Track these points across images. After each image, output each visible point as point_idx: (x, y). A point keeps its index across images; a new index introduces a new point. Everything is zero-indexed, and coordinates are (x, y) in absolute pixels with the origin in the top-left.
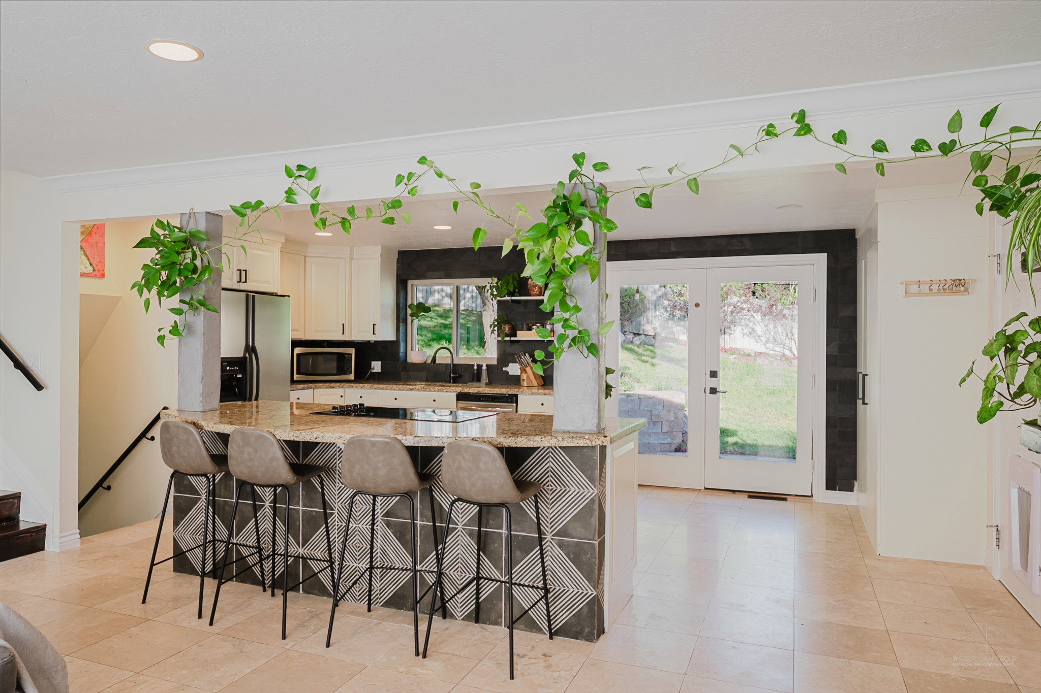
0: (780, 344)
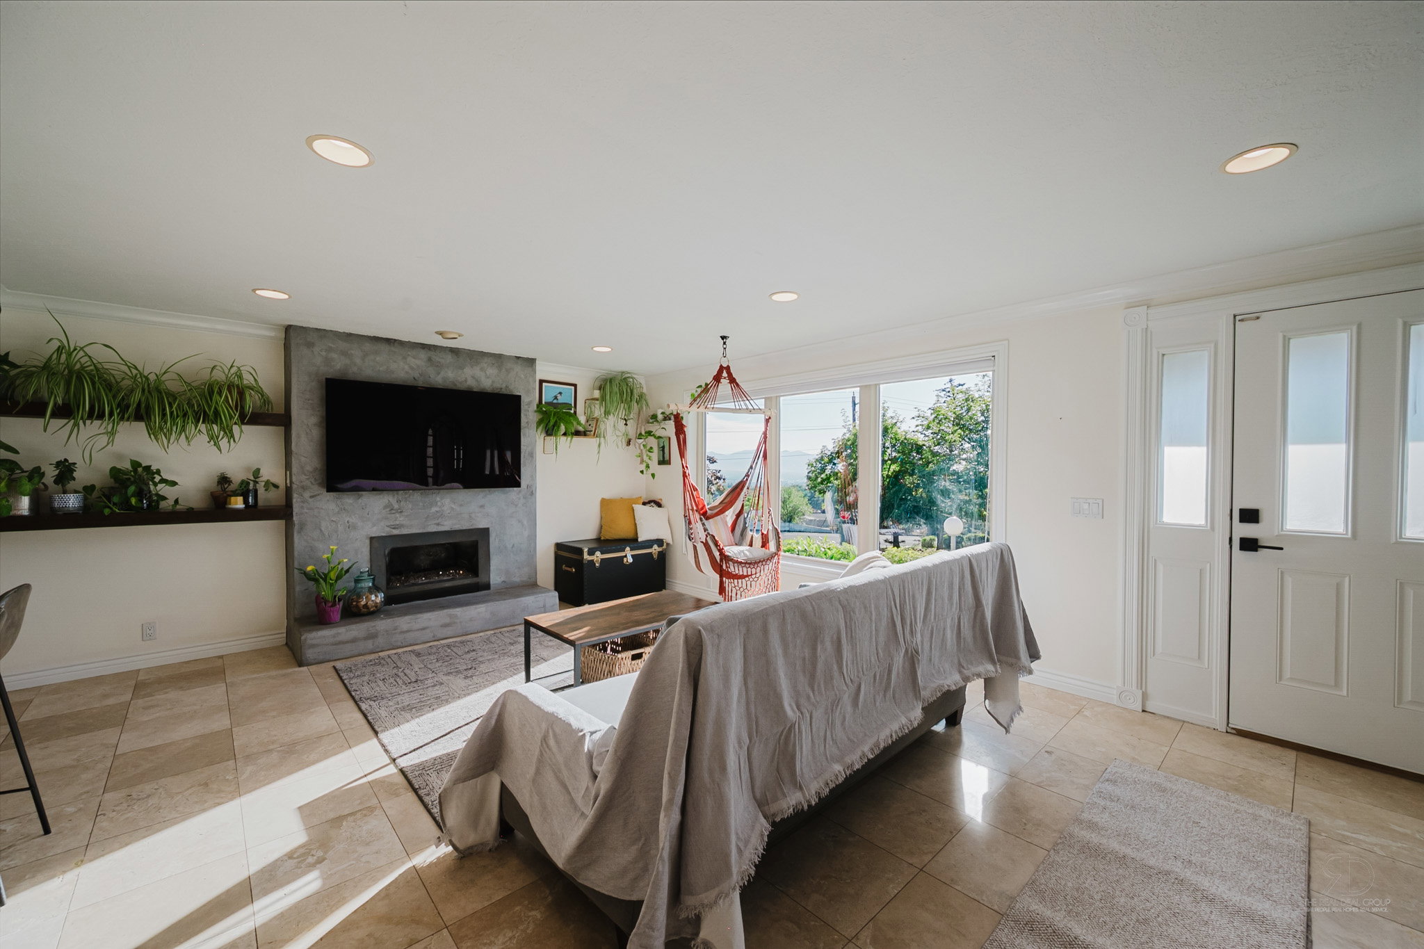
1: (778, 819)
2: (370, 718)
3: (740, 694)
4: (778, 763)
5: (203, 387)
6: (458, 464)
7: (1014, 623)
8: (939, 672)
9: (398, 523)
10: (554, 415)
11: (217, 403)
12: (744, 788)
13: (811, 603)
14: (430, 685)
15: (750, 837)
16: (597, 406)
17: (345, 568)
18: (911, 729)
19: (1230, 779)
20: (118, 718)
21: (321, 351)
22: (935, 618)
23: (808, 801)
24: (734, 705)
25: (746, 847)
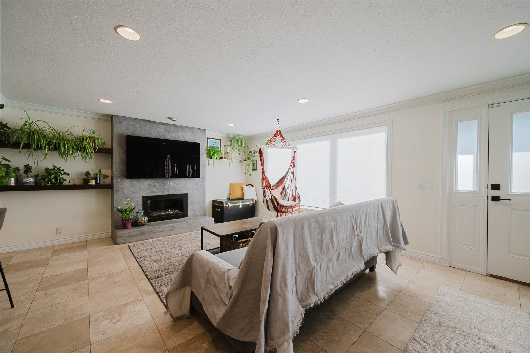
1: (308, 308)
2: (141, 265)
3: (292, 255)
4: (307, 284)
5: (80, 138)
6: (176, 172)
7: (398, 229)
8: (370, 248)
9: (153, 191)
10: (213, 151)
11: (85, 144)
12: (293, 294)
13: (321, 217)
14: (164, 252)
15: (296, 315)
16: (229, 148)
17: (133, 208)
18: (360, 271)
19: (491, 295)
20: (45, 263)
21: (125, 125)
22: (368, 226)
23: (320, 301)
24: (290, 259)
25: (295, 320)
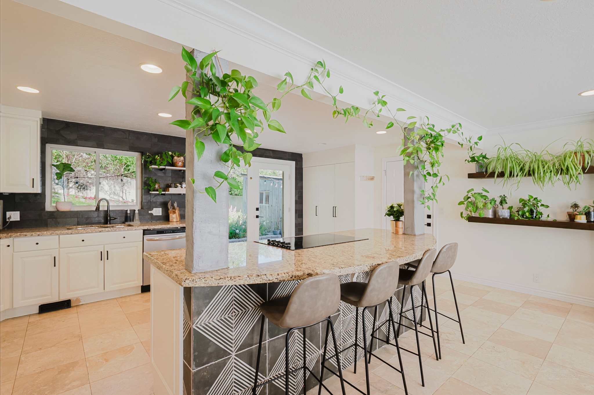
0: (117, 195)
5: (562, 156)
11: (568, 163)
